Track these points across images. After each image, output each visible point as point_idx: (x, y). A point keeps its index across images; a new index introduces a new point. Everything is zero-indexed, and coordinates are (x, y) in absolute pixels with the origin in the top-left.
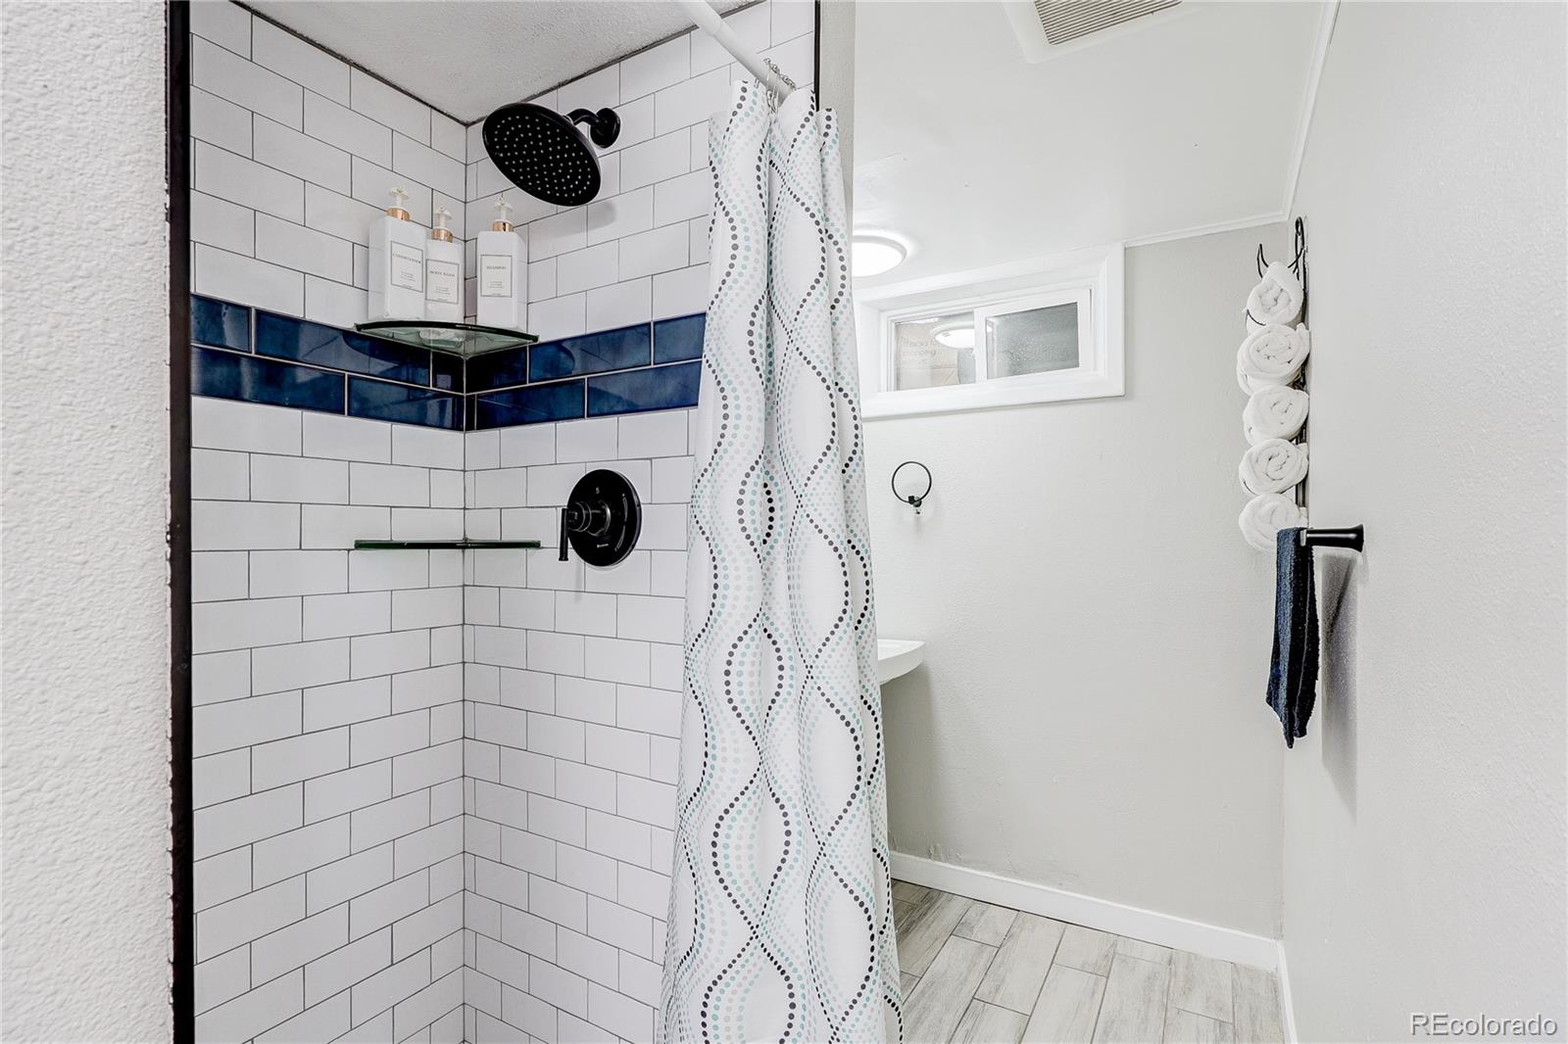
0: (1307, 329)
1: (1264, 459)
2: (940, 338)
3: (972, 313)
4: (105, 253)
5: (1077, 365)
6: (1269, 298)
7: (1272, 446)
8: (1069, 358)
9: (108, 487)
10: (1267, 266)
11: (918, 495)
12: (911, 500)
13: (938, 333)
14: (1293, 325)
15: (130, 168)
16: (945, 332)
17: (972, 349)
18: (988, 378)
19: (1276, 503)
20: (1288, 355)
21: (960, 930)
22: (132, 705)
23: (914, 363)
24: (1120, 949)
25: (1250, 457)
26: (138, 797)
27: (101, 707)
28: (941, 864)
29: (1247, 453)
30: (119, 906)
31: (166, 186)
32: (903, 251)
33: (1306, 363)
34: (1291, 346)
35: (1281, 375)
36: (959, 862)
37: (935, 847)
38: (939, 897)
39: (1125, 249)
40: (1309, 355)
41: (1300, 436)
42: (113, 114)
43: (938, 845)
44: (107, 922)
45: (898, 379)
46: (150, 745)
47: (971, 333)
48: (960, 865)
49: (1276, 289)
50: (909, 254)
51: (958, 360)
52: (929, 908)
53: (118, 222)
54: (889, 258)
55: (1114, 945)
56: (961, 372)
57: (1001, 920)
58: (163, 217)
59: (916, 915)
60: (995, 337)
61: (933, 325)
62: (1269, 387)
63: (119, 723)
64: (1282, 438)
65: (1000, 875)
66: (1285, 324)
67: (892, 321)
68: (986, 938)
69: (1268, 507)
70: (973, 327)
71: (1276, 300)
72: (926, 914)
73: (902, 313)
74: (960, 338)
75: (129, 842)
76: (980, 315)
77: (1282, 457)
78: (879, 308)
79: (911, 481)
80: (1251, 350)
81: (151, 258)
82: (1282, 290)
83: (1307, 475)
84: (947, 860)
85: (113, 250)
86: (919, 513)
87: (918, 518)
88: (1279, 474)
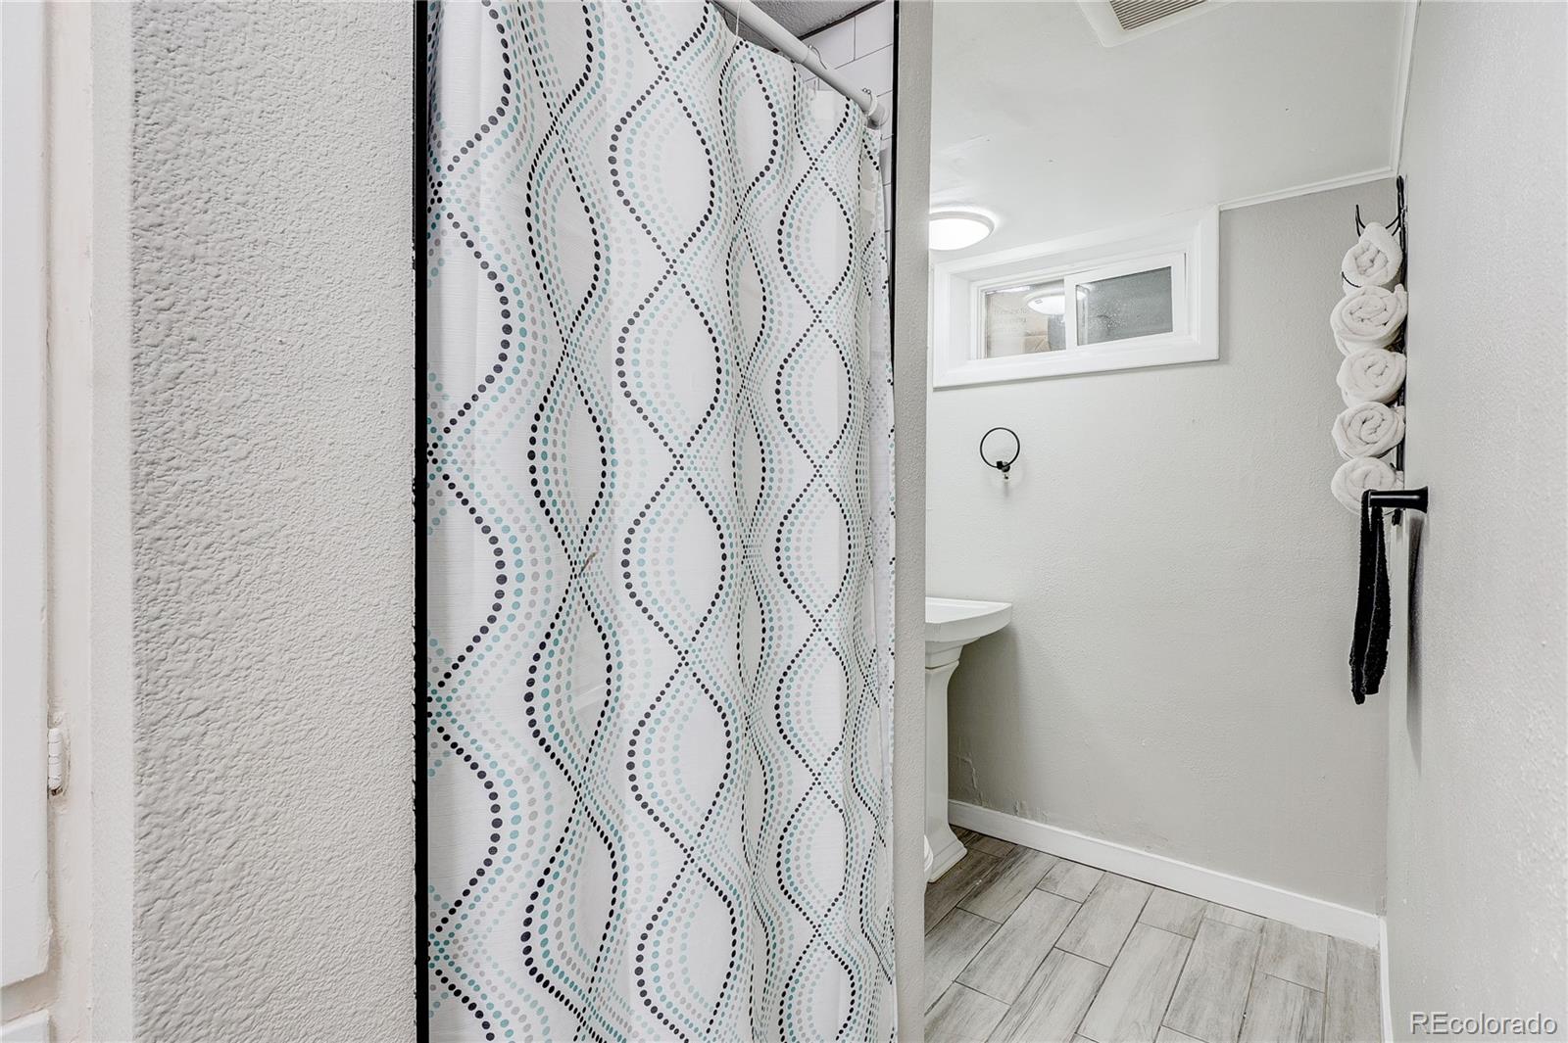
0: (1406, 289)
1: (1357, 423)
2: (1033, 305)
3: (1062, 281)
4: (379, 294)
5: (1171, 330)
6: (1365, 259)
7: (1366, 409)
8: (1161, 321)
9: (379, 454)
10: (1364, 227)
11: (1005, 460)
12: (1000, 465)
13: (1030, 300)
14: (1391, 287)
15: (392, 235)
16: (1038, 299)
17: (1062, 316)
18: (1078, 344)
19: (1371, 467)
20: (1384, 316)
21: (1044, 885)
22: (393, 602)
23: (1007, 330)
24: (1209, 914)
25: (1342, 422)
26: (395, 666)
27: (375, 602)
28: (1027, 821)
29: (1339, 417)
30: (385, 739)
31: (413, 244)
32: (990, 225)
33: (1403, 326)
34: (1389, 308)
35: (1377, 337)
36: (1045, 821)
37: (1021, 804)
38: (1024, 853)
39: (1220, 212)
40: (1406, 316)
41: (1398, 398)
42: (382, 199)
43: (1024, 802)
44: (378, 747)
45: (988, 347)
46: (402, 630)
47: (1062, 299)
48: (1046, 823)
49: (1373, 250)
50: (996, 227)
51: (1049, 327)
52: (1014, 863)
53: (386, 272)
54: (975, 233)
55: (1204, 909)
56: (1051, 338)
57: (1087, 879)
58: (411, 266)
59: (1000, 868)
60: (1086, 304)
61: (1025, 293)
62: (1367, 349)
63: (385, 614)
64: (1377, 401)
65: (1087, 835)
66: (1382, 286)
67: (982, 291)
68: (1070, 894)
69: (1359, 472)
70: (1063, 294)
71: (1372, 261)
72: (1010, 867)
73: (991, 283)
74: (1053, 305)
75: (391, 695)
76: (1070, 283)
77: (1377, 419)
78: (967, 278)
79: (1000, 447)
80: (1343, 312)
81: (404, 295)
82: (1379, 251)
83: (1404, 439)
84: (1033, 818)
85: (383, 292)
86: (1007, 478)
87: (1006, 484)
88: (1373, 438)
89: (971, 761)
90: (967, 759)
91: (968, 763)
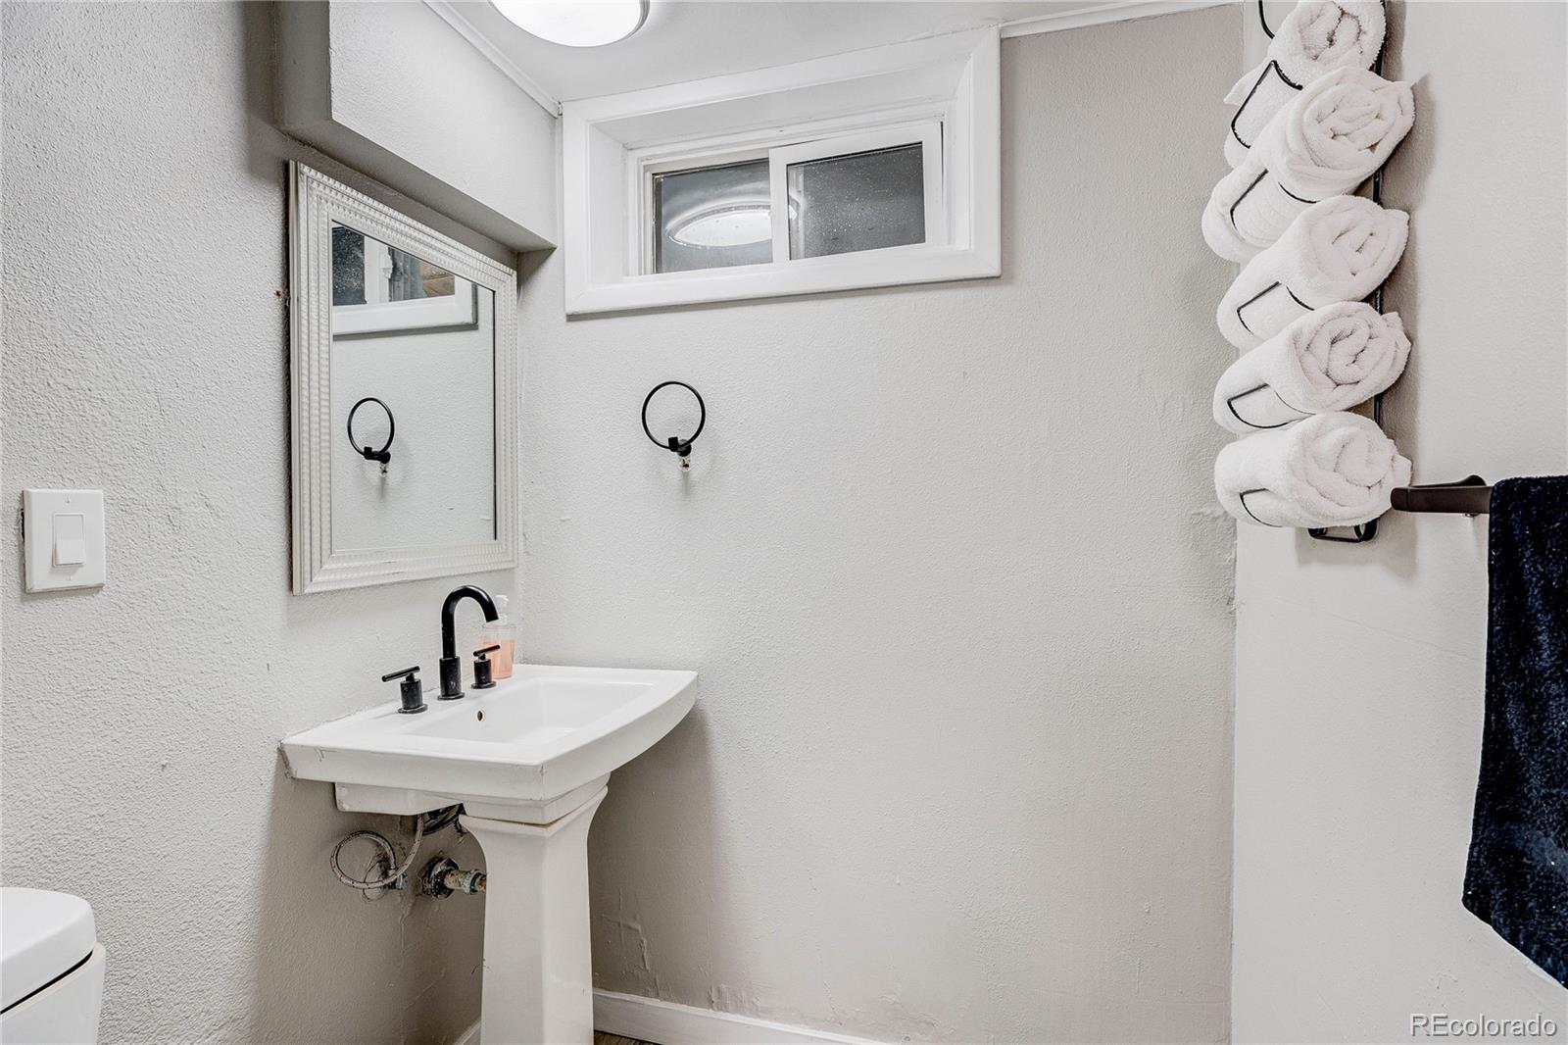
1: (1322, 344)
3: (766, 164)
5: (922, 241)
7: (1339, 316)
8: (909, 231)
11: (683, 437)
12: (673, 444)
18: (791, 257)
19: (1353, 430)
20: (1374, 129)
28: (731, 1015)
34: (1381, 112)
36: (756, 1012)
37: (717, 987)
43: (723, 989)
45: (658, 254)
48: (757, 1016)
64: (1359, 299)
67: (643, 164)
69: (1332, 438)
71: (1331, 35)
73: (660, 154)
77: (1361, 335)
79: (673, 415)
84: (737, 1009)
86: (687, 466)
87: (686, 476)
88: (1354, 372)
89: (639, 928)
90: (633, 925)
91: (637, 931)
